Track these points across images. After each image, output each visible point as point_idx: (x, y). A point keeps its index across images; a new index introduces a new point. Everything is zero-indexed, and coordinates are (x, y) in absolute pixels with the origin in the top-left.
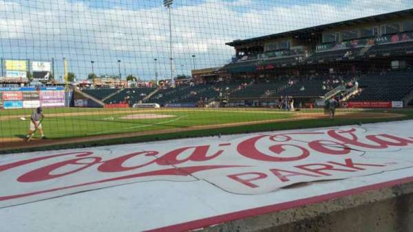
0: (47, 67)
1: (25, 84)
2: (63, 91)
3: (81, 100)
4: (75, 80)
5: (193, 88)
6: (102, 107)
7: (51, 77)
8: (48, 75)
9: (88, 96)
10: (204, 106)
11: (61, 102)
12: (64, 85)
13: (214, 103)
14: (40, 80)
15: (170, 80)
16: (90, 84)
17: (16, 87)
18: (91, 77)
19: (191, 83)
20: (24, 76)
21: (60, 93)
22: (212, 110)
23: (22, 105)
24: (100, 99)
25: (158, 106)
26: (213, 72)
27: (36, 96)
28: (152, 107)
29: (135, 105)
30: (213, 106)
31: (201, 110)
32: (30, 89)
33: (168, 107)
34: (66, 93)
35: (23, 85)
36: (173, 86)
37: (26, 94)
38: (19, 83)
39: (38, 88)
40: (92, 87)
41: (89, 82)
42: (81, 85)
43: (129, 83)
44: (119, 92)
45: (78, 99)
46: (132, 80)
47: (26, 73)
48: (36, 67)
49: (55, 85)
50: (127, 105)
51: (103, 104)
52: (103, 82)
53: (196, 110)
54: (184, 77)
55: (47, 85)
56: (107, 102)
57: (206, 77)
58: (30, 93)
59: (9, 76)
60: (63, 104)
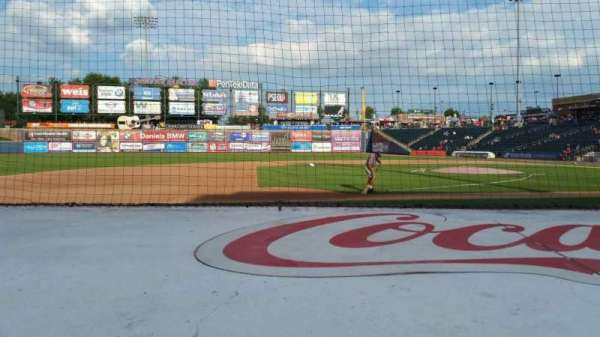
0: (341, 100)
1: (316, 121)
2: (360, 131)
3: (381, 144)
4: (374, 116)
5: (553, 128)
6: (408, 154)
7: (346, 112)
8: (341, 111)
9: (391, 139)
10: (573, 159)
11: (356, 145)
12: (360, 123)
13: (592, 154)
14: (332, 117)
15: (513, 116)
16: (393, 122)
17: (305, 125)
18: (395, 112)
19: (551, 121)
20: (315, 111)
21: (356, 134)
22: (589, 166)
23: (311, 148)
24: (406, 143)
25: (492, 155)
26: (592, 103)
27: (327, 137)
28: (484, 157)
29: (455, 152)
30: (591, 160)
31: (569, 165)
32: (322, 128)
33: (509, 157)
34: (363, 134)
35: (312, 123)
36: (519, 124)
37: (316, 134)
38: (309, 121)
39: (329, 127)
40: (396, 126)
41: (391, 119)
42: (382, 123)
43: (448, 121)
44: (432, 133)
45: (378, 142)
46: (453, 116)
47: (316, 108)
48: (328, 100)
49: (350, 123)
50: (444, 153)
51: (410, 150)
52: (409, 119)
53: (560, 164)
54: (538, 110)
55: (340, 123)
56: (415, 147)
57: (579, 110)
58: (322, 134)
59: (299, 112)
60: (358, 148)
